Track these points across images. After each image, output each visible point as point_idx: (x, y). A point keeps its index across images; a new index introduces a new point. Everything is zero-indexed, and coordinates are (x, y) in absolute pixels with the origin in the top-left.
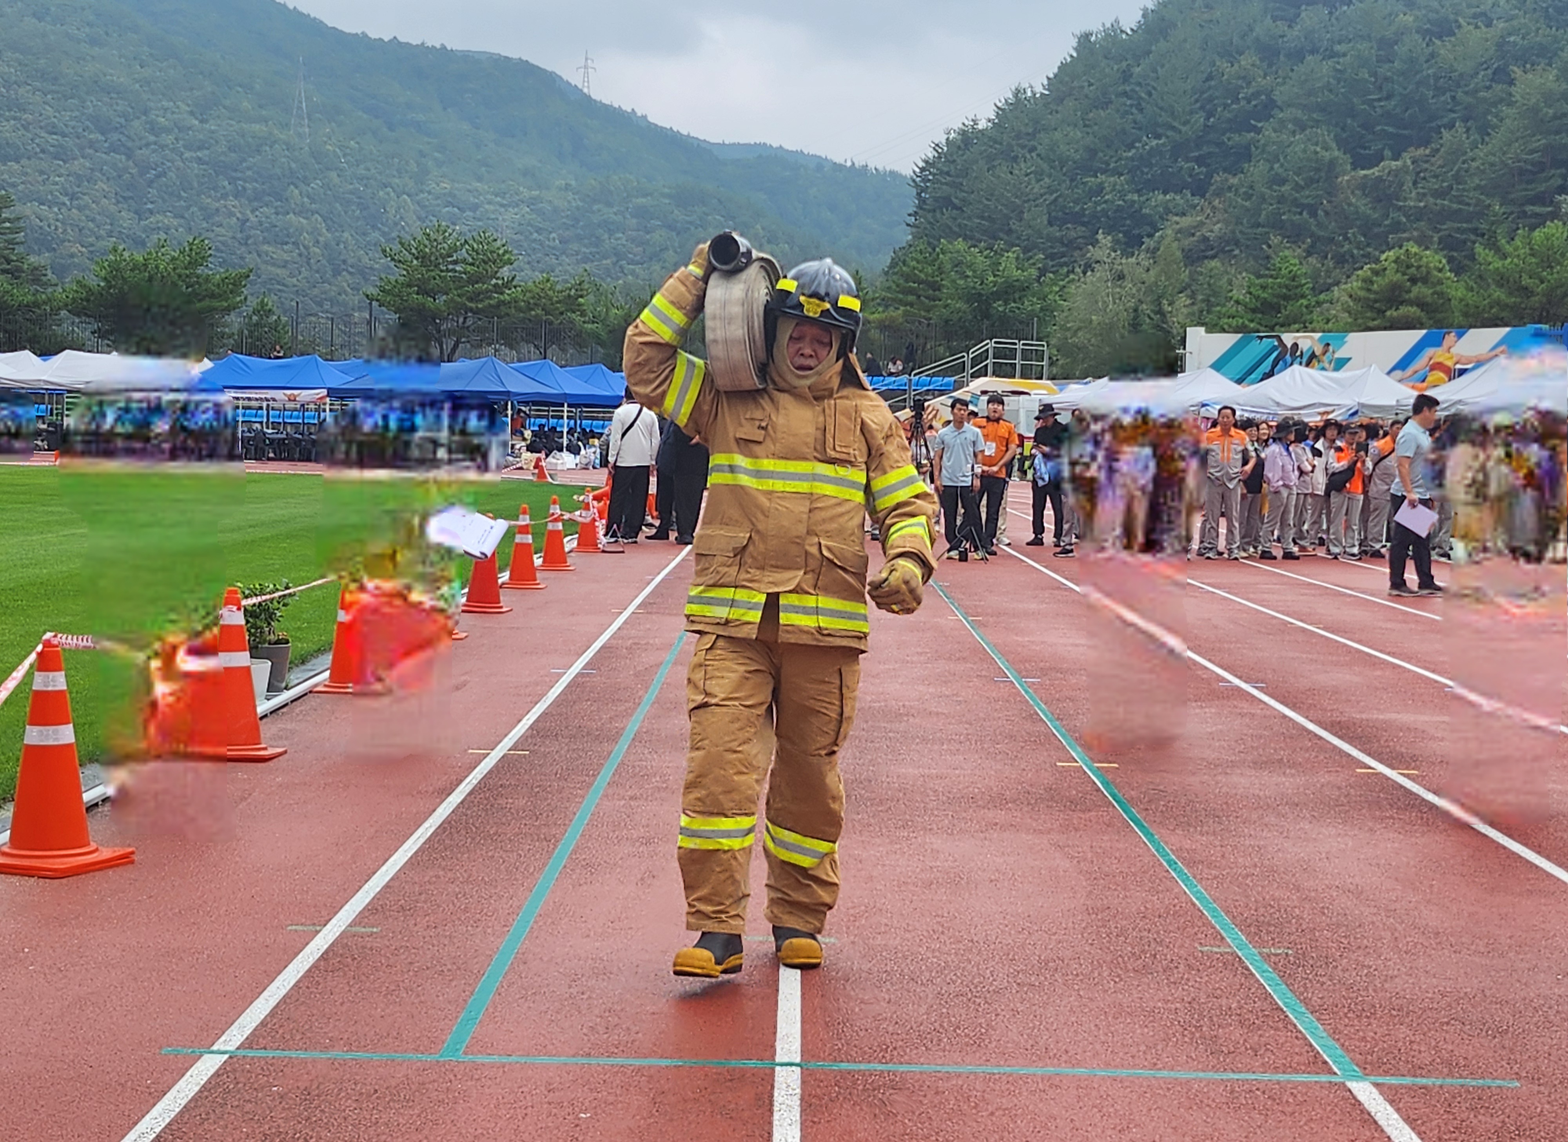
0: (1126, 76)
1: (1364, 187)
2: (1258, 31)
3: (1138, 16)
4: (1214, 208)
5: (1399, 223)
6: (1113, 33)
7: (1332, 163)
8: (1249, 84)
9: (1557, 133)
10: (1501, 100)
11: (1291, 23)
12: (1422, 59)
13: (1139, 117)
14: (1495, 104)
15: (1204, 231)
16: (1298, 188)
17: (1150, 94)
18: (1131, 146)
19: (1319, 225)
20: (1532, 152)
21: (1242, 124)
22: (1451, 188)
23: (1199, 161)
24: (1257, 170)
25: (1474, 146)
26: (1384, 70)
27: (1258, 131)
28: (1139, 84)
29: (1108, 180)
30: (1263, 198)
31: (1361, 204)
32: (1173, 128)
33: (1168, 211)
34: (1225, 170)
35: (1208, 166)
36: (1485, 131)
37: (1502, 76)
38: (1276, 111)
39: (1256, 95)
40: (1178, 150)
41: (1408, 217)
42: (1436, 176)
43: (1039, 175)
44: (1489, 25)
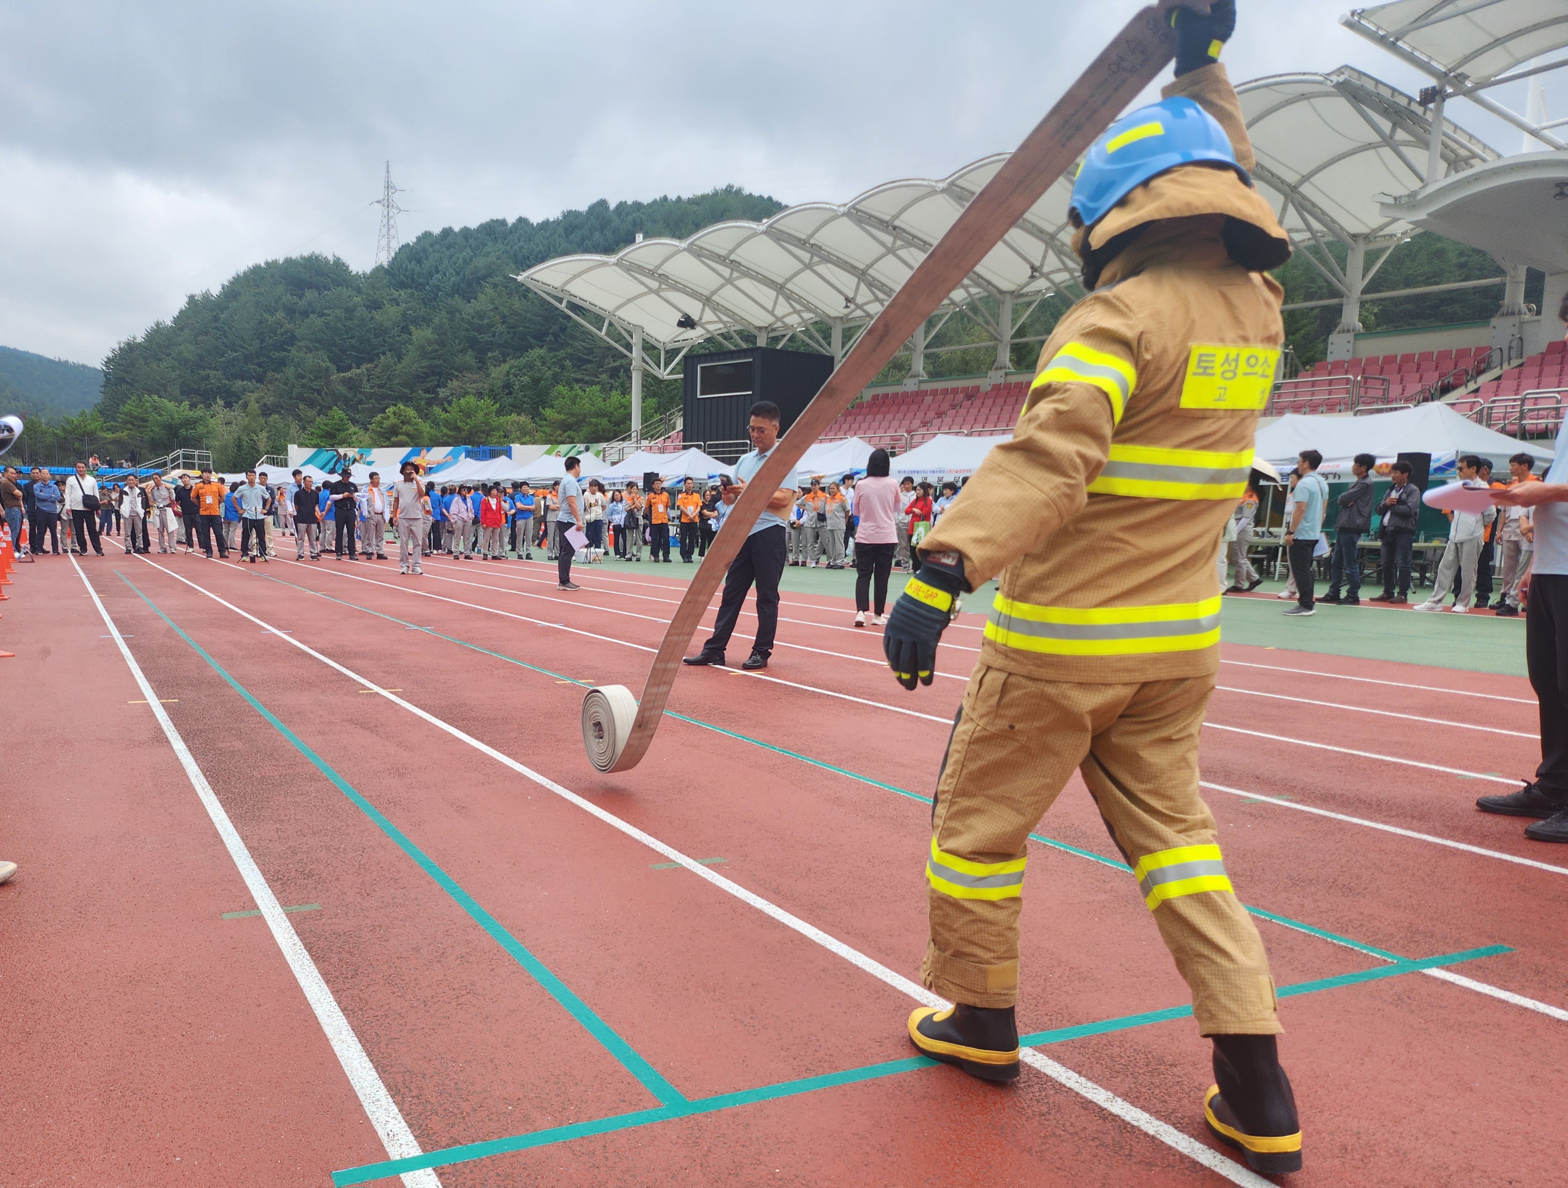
0: (216, 319)
1: (343, 381)
2: (284, 299)
3: (220, 288)
4: (268, 389)
5: (362, 400)
6: (206, 296)
7: (327, 369)
8: (281, 327)
9: (434, 359)
10: (406, 342)
11: (300, 297)
12: (367, 319)
13: (225, 340)
14: (404, 344)
15: (264, 400)
16: (311, 380)
17: (230, 328)
18: (222, 356)
19: (323, 399)
20: (423, 368)
21: (280, 347)
22: (386, 383)
23: (259, 365)
24: (290, 371)
25: (396, 364)
26: (349, 323)
27: (289, 351)
28: (224, 323)
29: (212, 373)
30: (293, 385)
31: (342, 389)
32: (243, 347)
33: (245, 390)
34: (273, 371)
35: (263, 367)
36: (400, 358)
37: (405, 330)
38: (296, 342)
39: (286, 332)
40: (247, 358)
41: (366, 397)
42: (378, 377)
43: (174, 368)
44: (398, 305)
